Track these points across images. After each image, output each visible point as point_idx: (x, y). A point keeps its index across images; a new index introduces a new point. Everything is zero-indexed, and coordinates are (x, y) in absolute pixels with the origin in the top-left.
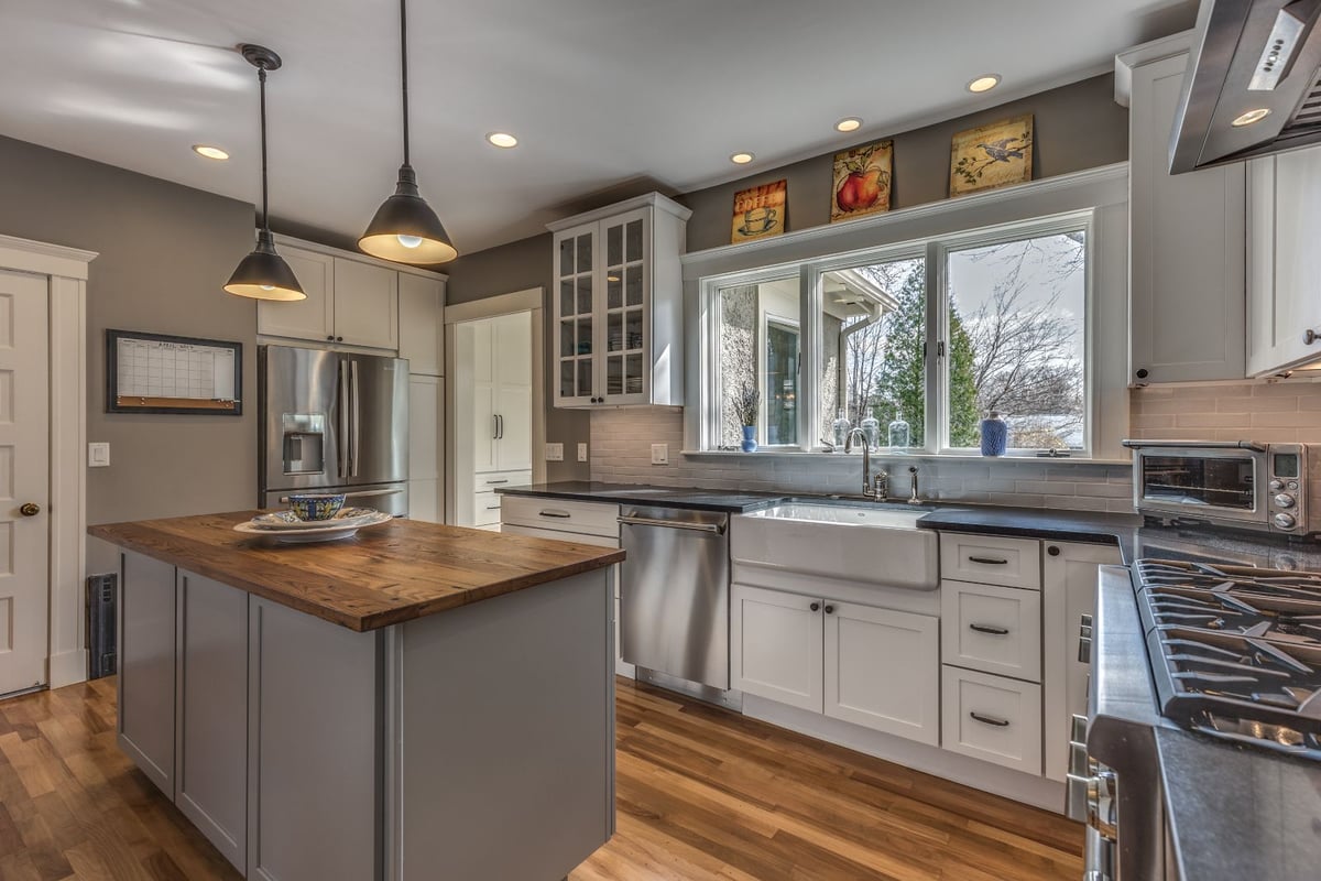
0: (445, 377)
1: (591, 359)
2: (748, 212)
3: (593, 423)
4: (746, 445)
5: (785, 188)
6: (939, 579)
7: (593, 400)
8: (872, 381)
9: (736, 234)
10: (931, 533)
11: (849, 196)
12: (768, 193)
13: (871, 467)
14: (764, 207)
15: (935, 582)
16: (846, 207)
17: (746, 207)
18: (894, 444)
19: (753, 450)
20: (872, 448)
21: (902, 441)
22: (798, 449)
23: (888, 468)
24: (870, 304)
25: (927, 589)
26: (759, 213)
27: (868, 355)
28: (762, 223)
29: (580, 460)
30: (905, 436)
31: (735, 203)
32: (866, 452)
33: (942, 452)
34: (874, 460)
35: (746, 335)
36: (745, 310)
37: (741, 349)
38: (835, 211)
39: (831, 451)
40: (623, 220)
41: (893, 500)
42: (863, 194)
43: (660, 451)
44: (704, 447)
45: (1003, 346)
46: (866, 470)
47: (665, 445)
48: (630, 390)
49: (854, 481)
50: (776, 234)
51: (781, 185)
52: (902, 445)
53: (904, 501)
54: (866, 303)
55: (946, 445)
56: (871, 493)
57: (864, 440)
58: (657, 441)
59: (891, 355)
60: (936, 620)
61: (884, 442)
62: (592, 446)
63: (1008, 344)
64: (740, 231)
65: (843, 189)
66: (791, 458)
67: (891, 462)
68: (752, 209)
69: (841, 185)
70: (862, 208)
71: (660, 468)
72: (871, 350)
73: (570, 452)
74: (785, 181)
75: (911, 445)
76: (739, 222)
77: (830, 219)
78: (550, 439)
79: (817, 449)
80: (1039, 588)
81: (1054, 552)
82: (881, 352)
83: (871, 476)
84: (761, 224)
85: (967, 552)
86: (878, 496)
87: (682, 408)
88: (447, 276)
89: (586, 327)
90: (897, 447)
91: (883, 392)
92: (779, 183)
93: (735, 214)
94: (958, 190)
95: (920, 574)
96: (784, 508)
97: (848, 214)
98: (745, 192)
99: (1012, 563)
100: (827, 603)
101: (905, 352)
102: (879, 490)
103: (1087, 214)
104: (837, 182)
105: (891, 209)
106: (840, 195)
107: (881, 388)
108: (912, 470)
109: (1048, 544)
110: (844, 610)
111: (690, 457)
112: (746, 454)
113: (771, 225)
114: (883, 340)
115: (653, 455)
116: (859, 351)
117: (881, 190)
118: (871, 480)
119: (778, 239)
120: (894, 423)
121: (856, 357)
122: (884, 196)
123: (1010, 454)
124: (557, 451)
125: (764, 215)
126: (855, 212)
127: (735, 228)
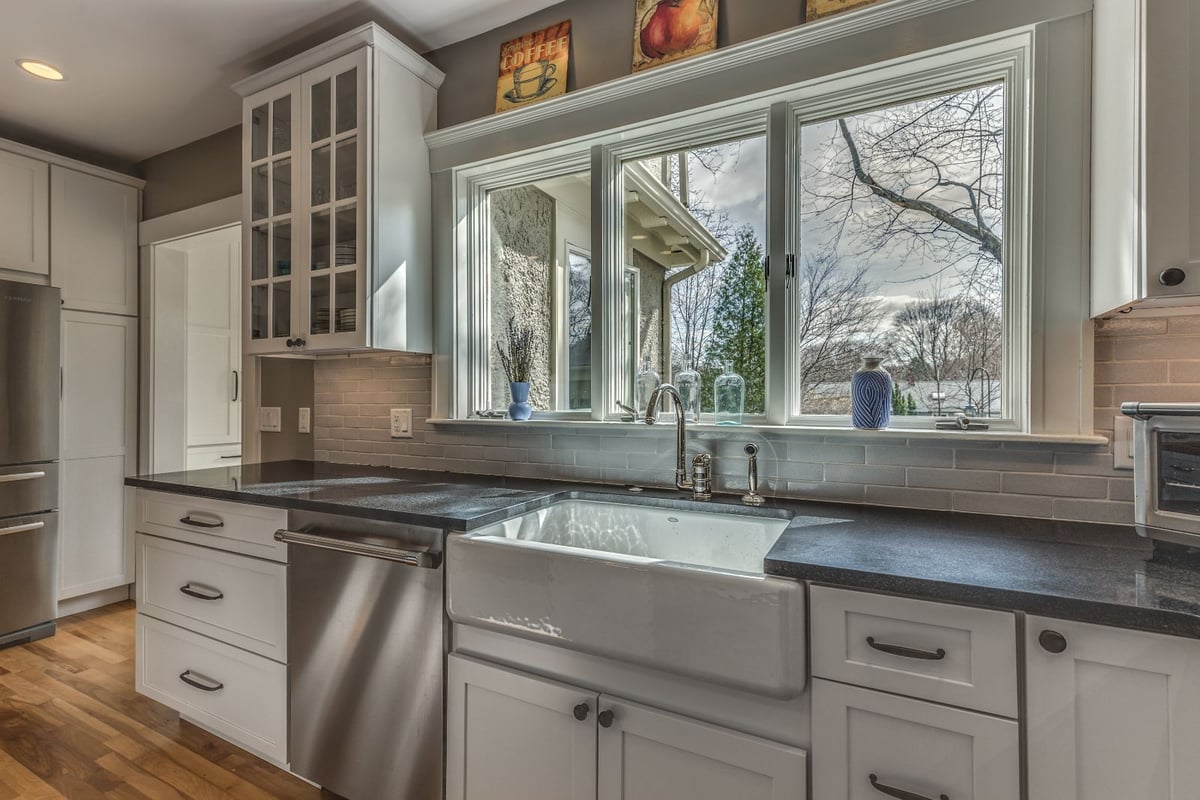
0: (139, 317)
1: (289, 282)
2: (518, 69)
3: (317, 378)
4: (515, 411)
5: (569, 32)
6: (808, 676)
7: (289, 343)
8: (702, 350)
9: (501, 101)
10: (790, 585)
11: (657, 35)
12: (545, 40)
13: (690, 444)
14: (539, 61)
15: (800, 683)
16: (655, 52)
17: (515, 62)
18: (722, 409)
19: (525, 418)
20: (690, 413)
21: (734, 404)
22: (589, 417)
23: (714, 446)
24: (695, 249)
25: (785, 697)
26: (533, 70)
27: (698, 325)
28: (536, 83)
29: (301, 430)
30: (738, 398)
31: (501, 59)
32: (682, 422)
33: (791, 421)
34: (694, 434)
35: (540, 268)
36: (537, 233)
37: (530, 283)
38: (638, 58)
39: (632, 419)
40: (331, 72)
41: (722, 497)
42: (678, 30)
43: (401, 419)
44: (461, 414)
45: (816, 319)
46: (682, 448)
47: (409, 410)
48: (340, 327)
49: (661, 464)
50: (557, 96)
51: (564, 29)
52: (735, 410)
53: (736, 497)
54: (690, 247)
55: (796, 413)
56: (688, 484)
57: (677, 401)
58: (400, 404)
59: (719, 325)
60: (802, 754)
61: (707, 405)
62: (315, 409)
63: (818, 318)
64: (507, 96)
65: (649, 26)
66: (577, 430)
67: (718, 437)
68: (524, 65)
69: (647, 20)
70: (676, 51)
71: (402, 442)
72: (701, 320)
73: (290, 419)
74: (569, 21)
75: (746, 410)
76: (506, 84)
77: (631, 68)
78: (267, 402)
79: (616, 416)
80: (1015, 715)
81: (1054, 643)
82: (711, 323)
83: (689, 457)
84: (534, 86)
85: (862, 628)
86: (699, 489)
87: (430, 356)
88: (145, 182)
89: (284, 235)
90: (727, 414)
91: (712, 359)
92: (561, 25)
93: (501, 73)
94: (819, 12)
95: (772, 669)
96: (559, 508)
97: (656, 61)
98: (514, 42)
99: (956, 655)
100: (606, 703)
101: (731, 323)
102: (699, 480)
103: (1020, 39)
104: (640, 17)
105: (719, 46)
106: (645, 34)
107: (711, 356)
108: (750, 450)
109: (1035, 623)
110: (635, 720)
111: (441, 428)
112: (516, 423)
113: (549, 85)
114: (712, 313)
115: (393, 424)
116: (691, 322)
117: (705, 22)
118: (688, 463)
119: (559, 103)
120: (723, 376)
121: (688, 326)
122: (708, 30)
123: (896, 425)
124: (274, 419)
125: (539, 72)
126: (667, 56)
127: (501, 93)
